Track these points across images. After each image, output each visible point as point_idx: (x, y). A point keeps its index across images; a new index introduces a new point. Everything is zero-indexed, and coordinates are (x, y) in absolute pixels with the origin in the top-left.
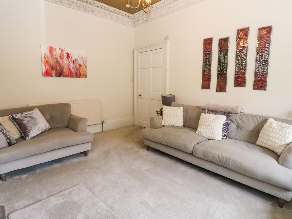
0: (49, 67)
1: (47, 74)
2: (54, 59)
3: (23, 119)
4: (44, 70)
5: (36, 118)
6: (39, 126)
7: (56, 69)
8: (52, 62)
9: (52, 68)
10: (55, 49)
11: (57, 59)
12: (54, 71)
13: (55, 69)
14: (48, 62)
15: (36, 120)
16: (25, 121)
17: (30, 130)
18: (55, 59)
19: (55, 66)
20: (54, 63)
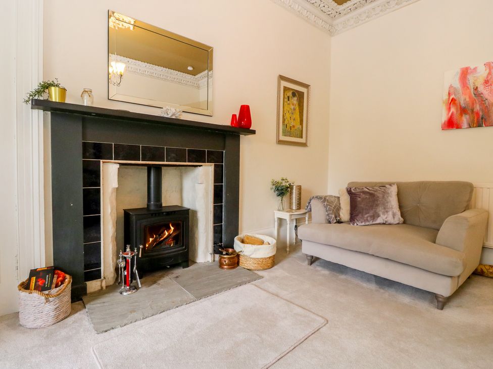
0: (457, 109)
1: (451, 124)
2: (470, 92)
3: (360, 195)
4: (444, 118)
5: (378, 197)
6: (375, 211)
7: (472, 111)
8: (463, 99)
9: (463, 111)
10: (475, 69)
11: (476, 89)
12: (467, 116)
13: (469, 112)
14: (455, 100)
15: (377, 201)
16: (360, 198)
17: (360, 212)
18: (472, 90)
19: (471, 104)
20: (468, 99)
